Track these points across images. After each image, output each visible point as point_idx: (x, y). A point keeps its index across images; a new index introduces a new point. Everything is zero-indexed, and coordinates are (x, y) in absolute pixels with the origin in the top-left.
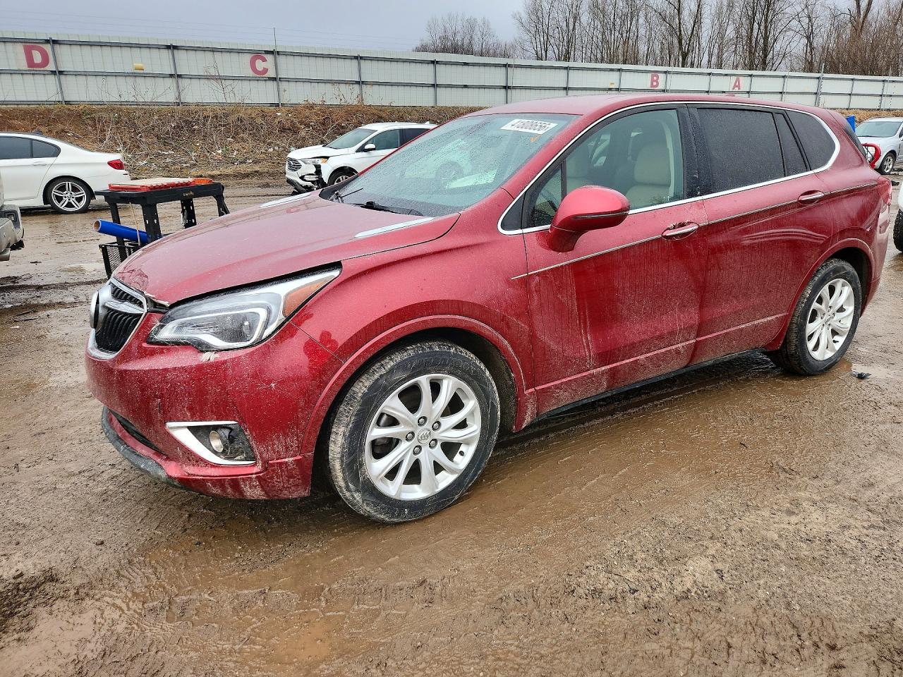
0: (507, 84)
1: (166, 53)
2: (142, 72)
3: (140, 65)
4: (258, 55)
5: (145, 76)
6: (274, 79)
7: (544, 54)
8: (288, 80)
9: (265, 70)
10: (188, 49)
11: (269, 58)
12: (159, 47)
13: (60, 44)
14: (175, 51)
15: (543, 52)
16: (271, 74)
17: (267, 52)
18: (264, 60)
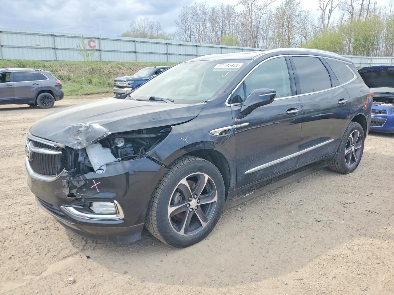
0: (197, 53)
1: (51, 38)
2: (40, 46)
3: (38, 43)
4: (92, 39)
5: (41, 48)
6: (99, 50)
7: (189, 39)
8: (105, 51)
9: (95, 46)
10: (60, 36)
11: (96, 41)
12: (48, 35)
13: (2, 33)
14: (55, 37)
15: (189, 38)
16: (97, 48)
17: (96, 38)
18: (94, 42)
